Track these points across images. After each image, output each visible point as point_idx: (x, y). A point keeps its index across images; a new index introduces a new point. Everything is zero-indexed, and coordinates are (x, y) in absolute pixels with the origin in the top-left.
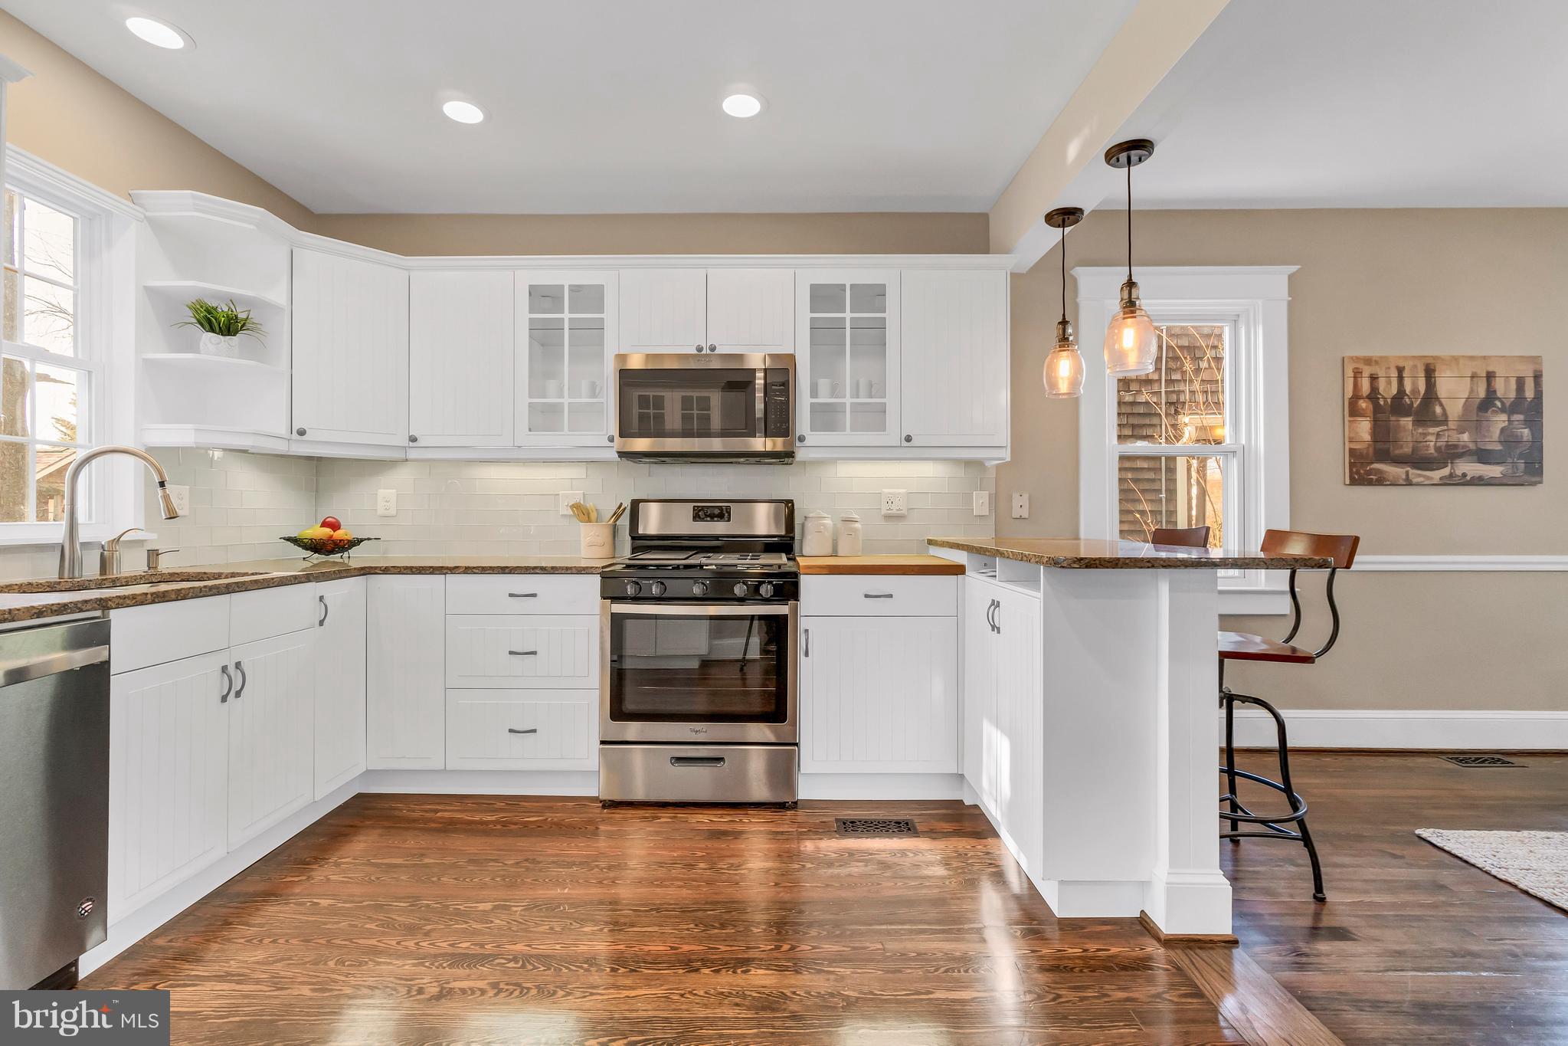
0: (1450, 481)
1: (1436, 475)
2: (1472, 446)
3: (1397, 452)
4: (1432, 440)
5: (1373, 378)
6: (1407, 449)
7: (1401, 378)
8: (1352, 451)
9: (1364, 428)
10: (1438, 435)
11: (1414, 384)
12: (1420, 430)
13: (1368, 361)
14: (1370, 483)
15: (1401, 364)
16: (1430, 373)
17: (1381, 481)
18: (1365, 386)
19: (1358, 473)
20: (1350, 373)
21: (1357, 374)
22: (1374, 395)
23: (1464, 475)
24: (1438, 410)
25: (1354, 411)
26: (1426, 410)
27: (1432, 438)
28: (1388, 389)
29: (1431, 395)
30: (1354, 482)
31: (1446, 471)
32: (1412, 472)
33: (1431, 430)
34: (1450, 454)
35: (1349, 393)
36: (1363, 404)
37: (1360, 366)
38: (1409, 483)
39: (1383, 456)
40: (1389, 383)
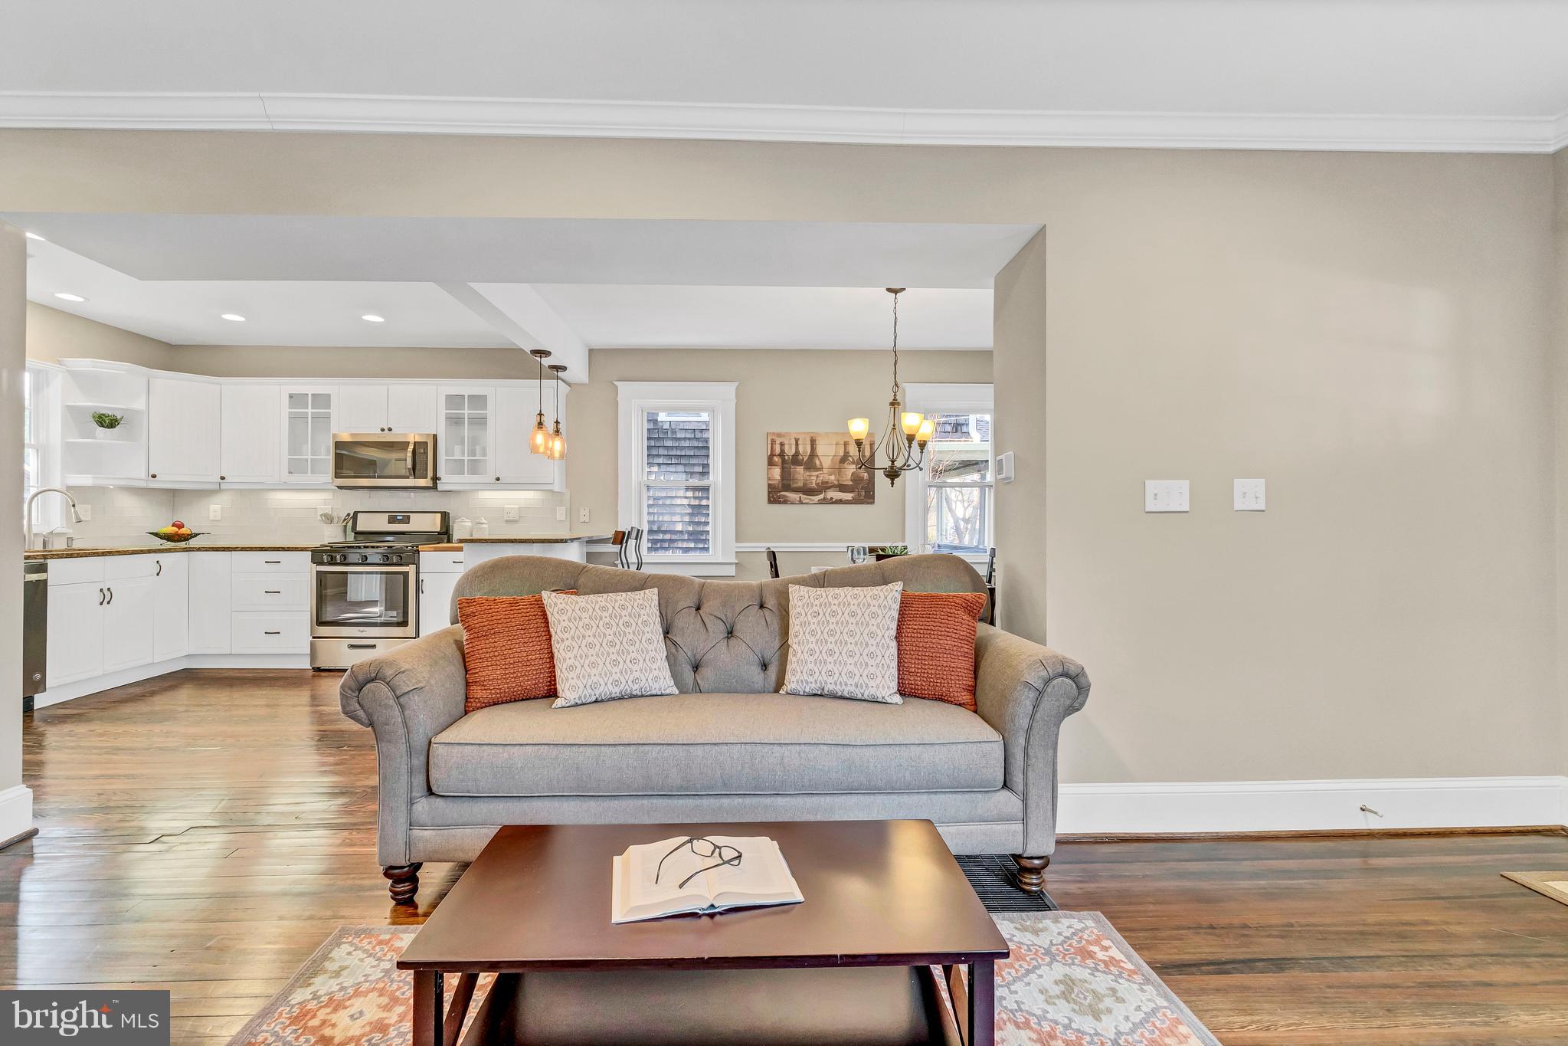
0: (824, 502)
1: (816, 498)
2: (836, 482)
3: (795, 485)
4: (814, 479)
5: (782, 444)
6: (800, 484)
7: (797, 444)
8: (770, 486)
9: (777, 472)
10: (817, 476)
11: (805, 449)
12: (808, 474)
13: (779, 435)
14: (780, 502)
15: (797, 437)
16: (813, 442)
17: (785, 502)
18: (778, 450)
19: (773, 497)
20: (769, 442)
21: (773, 442)
22: (782, 454)
23: (832, 498)
24: (818, 462)
25: (771, 463)
26: (810, 464)
27: (815, 478)
28: (790, 451)
29: (813, 454)
30: (770, 502)
31: (821, 496)
32: (803, 496)
33: (813, 473)
34: (825, 487)
35: (769, 454)
36: (776, 459)
37: (775, 438)
38: (801, 502)
39: (787, 487)
40: (791, 448)
